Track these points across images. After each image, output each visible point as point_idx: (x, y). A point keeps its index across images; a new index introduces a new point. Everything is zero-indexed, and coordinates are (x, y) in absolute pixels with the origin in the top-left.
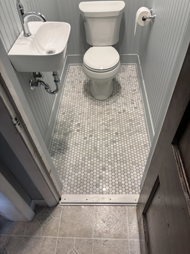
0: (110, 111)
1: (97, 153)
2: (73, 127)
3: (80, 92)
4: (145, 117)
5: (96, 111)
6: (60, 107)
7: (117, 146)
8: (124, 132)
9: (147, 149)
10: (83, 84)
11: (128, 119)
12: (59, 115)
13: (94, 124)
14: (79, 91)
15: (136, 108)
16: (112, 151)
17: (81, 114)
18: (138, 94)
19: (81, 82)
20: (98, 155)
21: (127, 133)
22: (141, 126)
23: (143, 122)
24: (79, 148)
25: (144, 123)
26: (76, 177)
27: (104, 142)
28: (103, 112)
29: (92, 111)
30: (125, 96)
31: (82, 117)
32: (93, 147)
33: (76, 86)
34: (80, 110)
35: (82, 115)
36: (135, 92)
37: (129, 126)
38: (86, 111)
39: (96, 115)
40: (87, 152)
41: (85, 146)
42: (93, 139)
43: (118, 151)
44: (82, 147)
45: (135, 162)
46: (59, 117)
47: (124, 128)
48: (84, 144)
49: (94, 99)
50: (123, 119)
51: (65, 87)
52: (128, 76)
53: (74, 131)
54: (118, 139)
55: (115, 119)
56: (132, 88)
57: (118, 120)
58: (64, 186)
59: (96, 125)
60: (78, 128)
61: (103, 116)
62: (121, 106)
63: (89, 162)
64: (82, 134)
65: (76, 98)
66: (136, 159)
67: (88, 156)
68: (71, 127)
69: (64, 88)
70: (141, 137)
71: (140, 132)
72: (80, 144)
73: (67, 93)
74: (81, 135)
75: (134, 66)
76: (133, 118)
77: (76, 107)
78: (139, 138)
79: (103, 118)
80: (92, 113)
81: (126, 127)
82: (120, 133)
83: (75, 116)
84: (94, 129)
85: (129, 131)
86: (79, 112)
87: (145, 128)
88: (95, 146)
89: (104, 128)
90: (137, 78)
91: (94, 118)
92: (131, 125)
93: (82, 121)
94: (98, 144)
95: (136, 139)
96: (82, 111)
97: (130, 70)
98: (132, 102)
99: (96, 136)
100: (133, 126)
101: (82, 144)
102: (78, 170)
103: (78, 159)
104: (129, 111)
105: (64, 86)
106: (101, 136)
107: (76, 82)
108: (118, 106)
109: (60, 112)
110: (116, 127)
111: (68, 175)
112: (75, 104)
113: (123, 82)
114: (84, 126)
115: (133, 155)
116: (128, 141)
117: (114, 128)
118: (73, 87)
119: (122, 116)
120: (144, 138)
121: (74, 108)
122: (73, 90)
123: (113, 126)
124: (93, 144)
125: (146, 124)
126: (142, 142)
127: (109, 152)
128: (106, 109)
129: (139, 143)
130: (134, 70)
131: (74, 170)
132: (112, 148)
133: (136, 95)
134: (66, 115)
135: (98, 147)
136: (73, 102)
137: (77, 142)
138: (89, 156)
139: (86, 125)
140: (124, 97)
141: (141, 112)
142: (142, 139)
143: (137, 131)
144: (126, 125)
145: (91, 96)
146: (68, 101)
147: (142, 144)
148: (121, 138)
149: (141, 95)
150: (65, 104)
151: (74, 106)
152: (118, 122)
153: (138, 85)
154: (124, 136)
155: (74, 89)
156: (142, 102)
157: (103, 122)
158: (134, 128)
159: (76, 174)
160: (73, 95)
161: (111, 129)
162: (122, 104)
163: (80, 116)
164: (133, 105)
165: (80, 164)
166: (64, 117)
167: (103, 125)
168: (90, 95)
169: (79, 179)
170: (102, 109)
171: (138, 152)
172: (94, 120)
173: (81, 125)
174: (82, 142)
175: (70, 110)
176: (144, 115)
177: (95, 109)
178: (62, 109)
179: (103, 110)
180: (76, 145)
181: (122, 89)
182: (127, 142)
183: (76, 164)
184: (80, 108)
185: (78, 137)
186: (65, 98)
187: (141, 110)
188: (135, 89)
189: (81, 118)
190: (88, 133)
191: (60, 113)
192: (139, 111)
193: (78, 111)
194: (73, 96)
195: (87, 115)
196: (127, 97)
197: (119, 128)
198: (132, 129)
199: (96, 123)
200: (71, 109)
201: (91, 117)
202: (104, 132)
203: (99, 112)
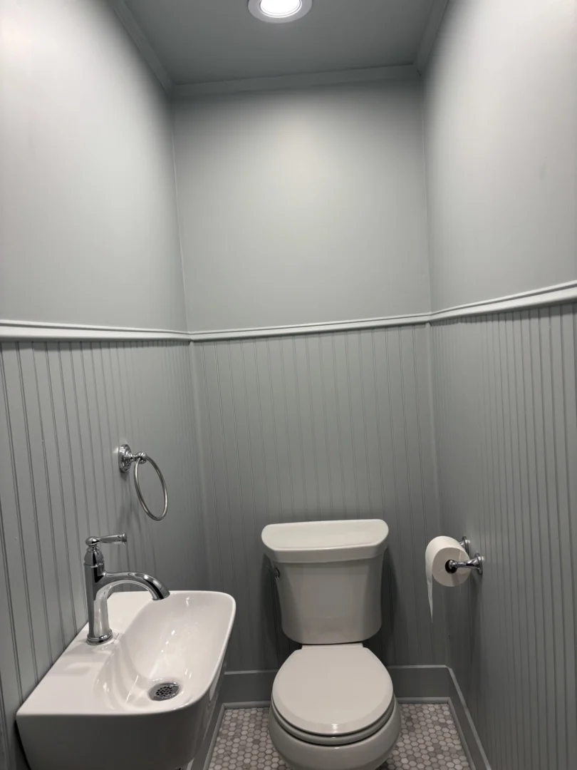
97: (434, 723)
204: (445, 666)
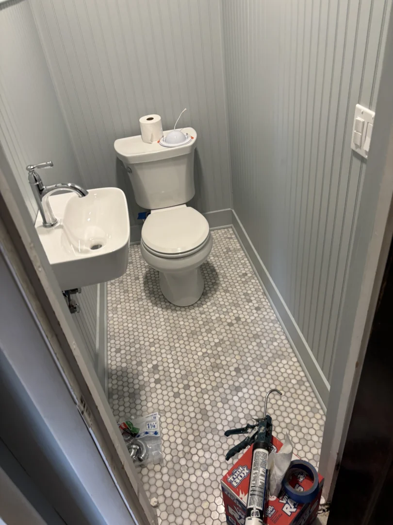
0: (211, 324)
1: (210, 423)
2: (144, 377)
3: (141, 298)
4: (280, 324)
5: (183, 331)
6: (108, 338)
7: (247, 396)
8: (252, 364)
9: (306, 390)
10: (142, 282)
11: (251, 335)
12: (110, 355)
13: (186, 359)
14: (139, 297)
15: (257, 309)
16: (239, 409)
17: (155, 344)
18: (253, 281)
19: (138, 279)
20: (213, 426)
21: (258, 365)
22: (279, 343)
23: (280, 336)
24: (170, 420)
25: (283, 337)
26: (181, 490)
27: (217, 394)
28: (198, 329)
29: (174, 333)
30: (230, 289)
31: (158, 350)
32: (197, 410)
33: (130, 289)
34: (151, 336)
35: (157, 345)
36: (246, 277)
37: (256, 348)
38: (162, 335)
39: (186, 339)
40: (189, 425)
41: (180, 412)
42: (194, 394)
43: (251, 407)
44: (175, 416)
45: (291, 423)
46: (110, 359)
47: (248, 355)
48: (177, 409)
49: (173, 308)
50: (241, 337)
51: (109, 295)
52: (225, 250)
53: (148, 384)
54: (244, 382)
55: (226, 339)
56: (238, 271)
57: (231, 340)
58: (159, 517)
59: (191, 360)
60: (157, 376)
61: (200, 337)
62: (229, 310)
63: (199, 446)
64: (167, 387)
65: (137, 312)
66: (292, 416)
67: (193, 434)
68: (141, 378)
69: (107, 297)
70: (287, 367)
71: (282, 357)
72: (170, 411)
73: (114, 306)
74: (166, 389)
75: (230, 230)
76: (258, 329)
77: (140, 331)
78: (283, 370)
79: (202, 342)
80: (175, 337)
81: (252, 352)
82: (244, 368)
83: (143, 351)
84: (189, 369)
85: (259, 360)
86: (148, 341)
87: (288, 346)
88: (202, 406)
89: (208, 364)
90: (242, 252)
91: (182, 346)
92: (260, 345)
93: (159, 359)
94: (207, 402)
95: (279, 374)
96: (156, 337)
97: (225, 238)
98: (248, 297)
99: (197, 385)
100: (265, 346)
101: (174, 410)
102: (180, 470)
103: (173, 445)
104: (247, 317)
105: (107, 294)
106: (208, 382)
107: (129, 280)
108: (224, 312)
109: (109, 348)
110: (233, 356)
111: (162, 487)
112: (138, 325)
113: (219, 264)
114: (166, 369)
115: (282, 408)
116: (264, 380)
117: (228, 359)
118: (124, 292)
119: (238, 329)
120: (293, 368)
121: (136, 334)
122: (126, 298)
123: (226, 354)
124: (196, 405)
125: (287, 338)
126: (292, 376)
127: (235, 414)
128: (201, 323)
129: (287, 380)
130: (231, 238)
131: (171, 472)
132: (238, 404)
133: (250, 283)
134: (125, 354)
135: (209, 408)
136: (132, 323)
137: (161, 408)
138: (196, 434)
139: (171, 365)
140: (229, 291)
141: (271, 314)
142: (289, 371)
143: (276, 356)
144: (250, 347)
145: (166, 302)
146: (122, 321)
147: (294, 381)
148: (248, 378)
149: (260, 283)
150: (117, 330)
151: (135, 330)
152: (233, 344)
153: (249, 264)
154: (253, 372)
155: (126, 294)
156: (266, 295)
157: (204, 350)
158: (268, 350)
159: (180, 482)
160: (128, 308)
161: (224, 363)
162: (229, 307)
163: (153, 349)
164: (251, 304)
165: (181, 455)
166: (122, 359)
167: (204, 357)
168: (163, 300)
169: (188, 492)
170: (194, 324)
171: (291, 400)
172: (183, 350)
173: (160, 368)
174: (173, 405)
175: (130, 339)
176: (279, 321)
177: (180, 327)
178: (113, 341)
179: (197, 325)
180: (162, 415)
181: (220, 276)
182: (263, 383)
183: (173, 457)
184: (150, 332)
185: (160, 397)
186: (114, 318)
187: (268, 310)
188: (244, 272)
189: (156, 352)
190: (180, 381)
191: (110, 351)
192: (265, 313)
193: (146, 339)
194: (130, 309)
195: (166, 343)
196: (235, 290)
197: (238, 357)
198: (264, 354)
199: (190, 356)
200: (132, 337)
201: (177, 345)
202: (211, 373)
203: (189, 332)
204: (229, 209)
